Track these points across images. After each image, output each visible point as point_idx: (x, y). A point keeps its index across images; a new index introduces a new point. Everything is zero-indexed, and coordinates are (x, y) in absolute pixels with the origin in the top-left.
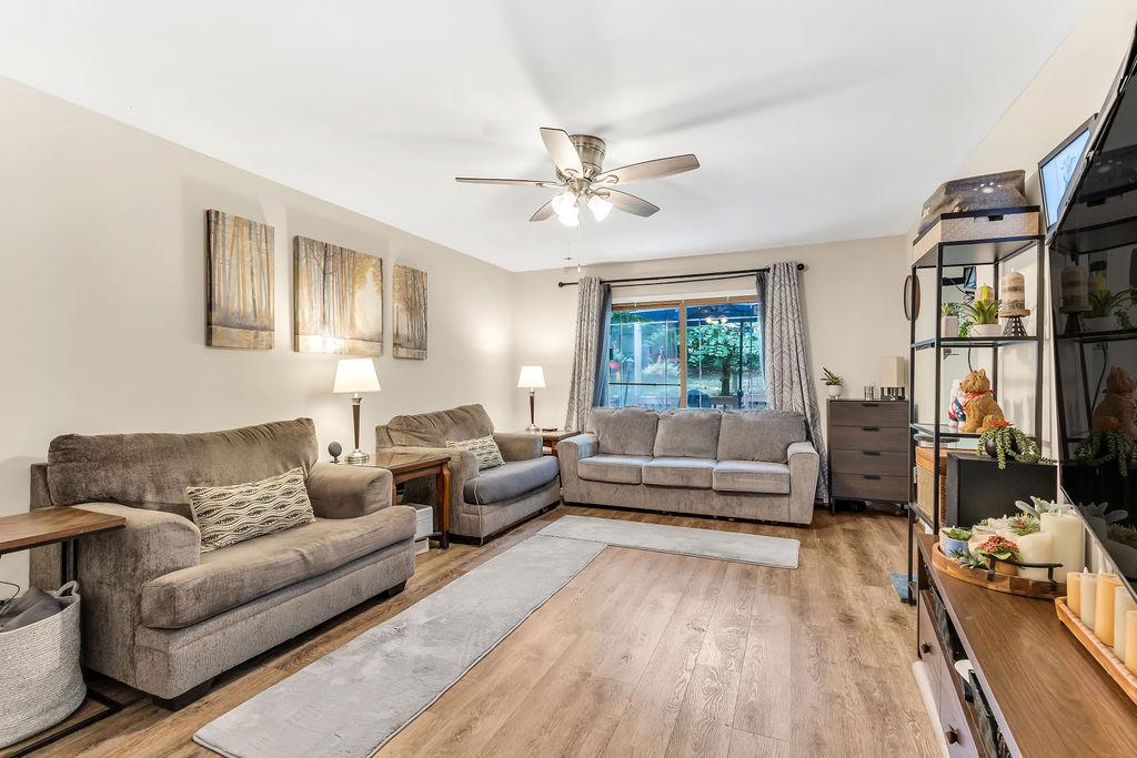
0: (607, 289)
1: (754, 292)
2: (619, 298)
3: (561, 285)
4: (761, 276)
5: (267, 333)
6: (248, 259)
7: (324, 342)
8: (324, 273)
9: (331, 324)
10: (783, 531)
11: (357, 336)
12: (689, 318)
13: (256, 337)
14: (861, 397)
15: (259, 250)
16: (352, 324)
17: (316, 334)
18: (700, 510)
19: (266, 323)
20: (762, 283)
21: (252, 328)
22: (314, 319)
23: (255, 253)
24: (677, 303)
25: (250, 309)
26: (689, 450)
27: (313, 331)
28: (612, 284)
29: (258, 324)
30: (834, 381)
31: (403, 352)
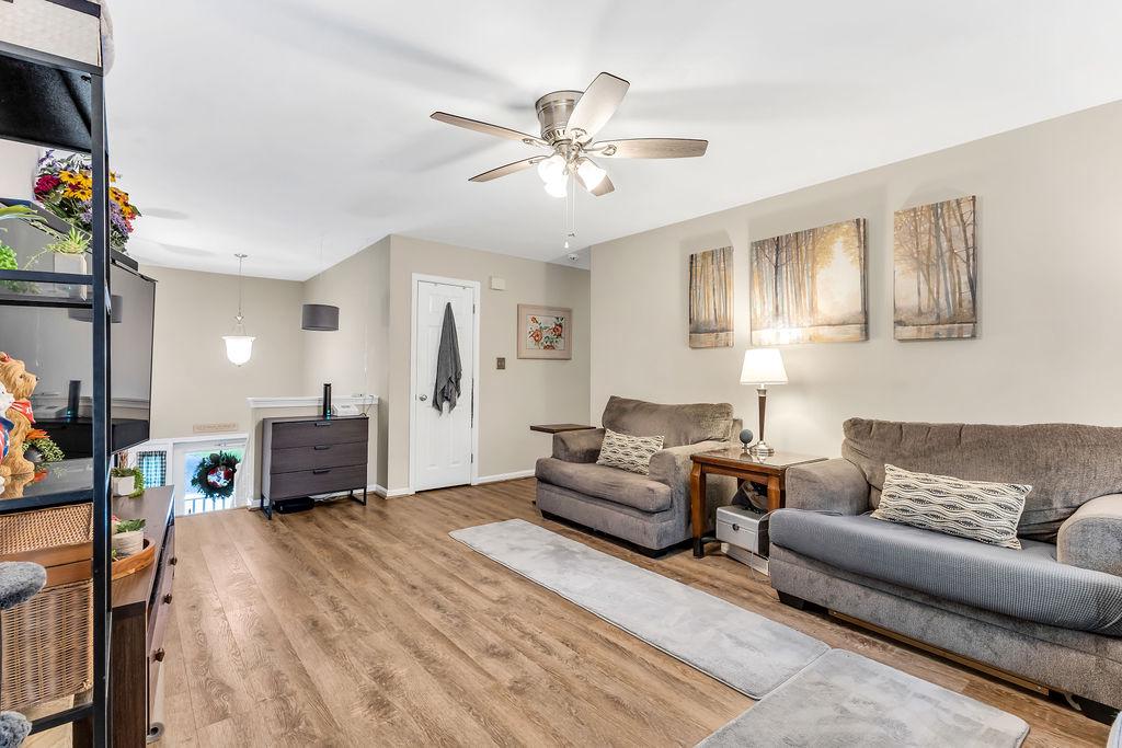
5: (724, 334)
6: (711, 280)
7: (778, 334)
8: (776, 267)
9: (786, 315)
11: (820, 322)
13: (717, 338)
15: (719, 270)
16: (813, 309)
17: (768, 327)
19: (724, 325)
21: (713, 332)
22: (766, 314)
23: (716, 273)
25: (712, 317)
27: (765, 325)
29: (718, 327)
31: (909, 332)
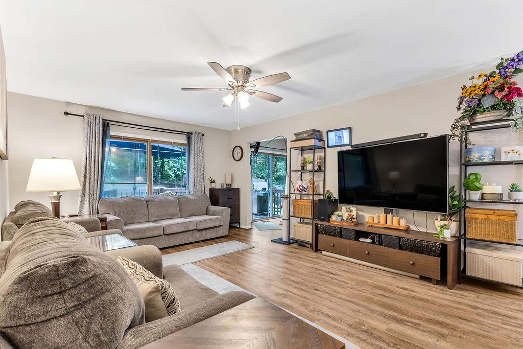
0: (106, 125)
1: (185, 142)
2: (114, 131)
3: (66, 114)
4: (189, 135)
10: (222, 239)
12: (152, 149)
14: (219, 187)
18: (192, 240)
20: (189, 139)
24: (147, 141)
26: (169, 215)
28: (110, 123)
30: (213, 182)
